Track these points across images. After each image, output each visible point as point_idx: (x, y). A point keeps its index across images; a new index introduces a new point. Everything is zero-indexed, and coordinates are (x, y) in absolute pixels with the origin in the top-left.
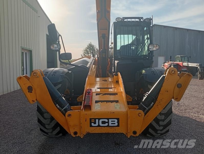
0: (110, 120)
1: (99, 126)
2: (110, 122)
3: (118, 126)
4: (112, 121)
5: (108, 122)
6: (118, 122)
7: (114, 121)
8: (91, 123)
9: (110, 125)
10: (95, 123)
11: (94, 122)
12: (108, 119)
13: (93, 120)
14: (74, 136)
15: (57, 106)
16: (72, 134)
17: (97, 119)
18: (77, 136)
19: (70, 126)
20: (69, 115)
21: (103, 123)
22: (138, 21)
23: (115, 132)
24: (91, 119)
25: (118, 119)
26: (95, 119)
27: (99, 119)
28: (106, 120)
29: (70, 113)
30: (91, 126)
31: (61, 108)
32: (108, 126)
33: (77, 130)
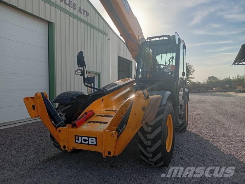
0: (90, 139)
1: (81, 143)
2: (90, 141)
3: (96, 145)
4: (91, 140)
5: (88, 140)
6: (96, 141)
7: (93, 140)
8: (75, 139)
9: (90, 143)
10: (78, 140)
11: (78, 138)
12: (88, 137)
13: (77, 137)
14: (63, 149)
15: (52, 122)
16: (62, 147)
17: (80, 136)
18: (66, 149)
19: (60, 140)
20: (59, 131)
21: (85, 140)
22: (167, 39)
23: (94, 150)
24: (75, 136)
25: (96, 138)
26: (79, 136)
27: (82, 137)
28: (87, 139)
29: (60, 129)
30: (76, 142)
31: (55, 124)
32: (88, 144)
33: (65, 144)
